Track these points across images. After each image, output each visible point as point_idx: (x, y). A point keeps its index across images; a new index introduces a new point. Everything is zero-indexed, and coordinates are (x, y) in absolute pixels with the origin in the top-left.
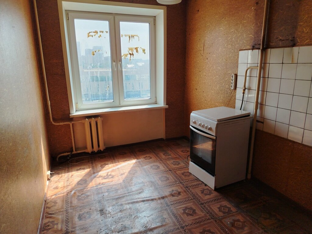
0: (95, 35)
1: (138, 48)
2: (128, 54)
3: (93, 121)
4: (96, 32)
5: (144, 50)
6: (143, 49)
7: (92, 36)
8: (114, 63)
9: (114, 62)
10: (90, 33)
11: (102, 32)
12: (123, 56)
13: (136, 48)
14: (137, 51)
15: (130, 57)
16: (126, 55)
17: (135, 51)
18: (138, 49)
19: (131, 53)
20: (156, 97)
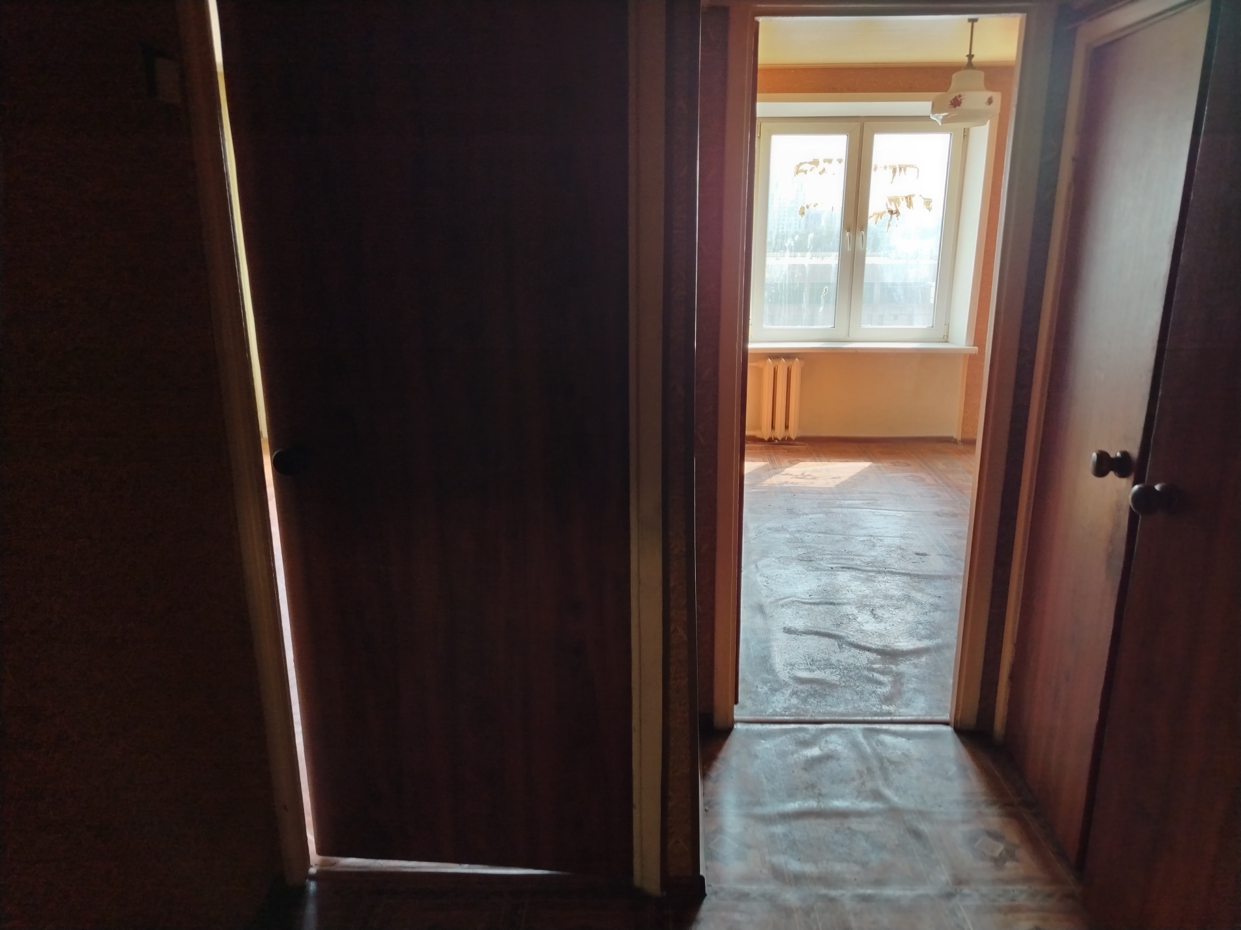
0: (811, 170)
1: (914, 195)
2: (885, 212)
3: (782, 365)
4: (815, 162)
5: (928, 203)
6: (925, 199)
7: (805, 172)
8: (847, 234)
9: (849, 231)
10: (801, 164)
11: (830, 161)
12: (871, 217)
13: (906, 198)
14: (910, 205)
15: (890, 220)
16: (880, 215)
17: (904, 203)
18: (913, 199)
19: (894, 209)
20: (948, 325)
